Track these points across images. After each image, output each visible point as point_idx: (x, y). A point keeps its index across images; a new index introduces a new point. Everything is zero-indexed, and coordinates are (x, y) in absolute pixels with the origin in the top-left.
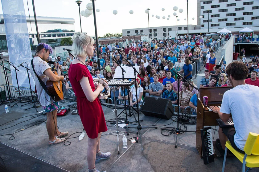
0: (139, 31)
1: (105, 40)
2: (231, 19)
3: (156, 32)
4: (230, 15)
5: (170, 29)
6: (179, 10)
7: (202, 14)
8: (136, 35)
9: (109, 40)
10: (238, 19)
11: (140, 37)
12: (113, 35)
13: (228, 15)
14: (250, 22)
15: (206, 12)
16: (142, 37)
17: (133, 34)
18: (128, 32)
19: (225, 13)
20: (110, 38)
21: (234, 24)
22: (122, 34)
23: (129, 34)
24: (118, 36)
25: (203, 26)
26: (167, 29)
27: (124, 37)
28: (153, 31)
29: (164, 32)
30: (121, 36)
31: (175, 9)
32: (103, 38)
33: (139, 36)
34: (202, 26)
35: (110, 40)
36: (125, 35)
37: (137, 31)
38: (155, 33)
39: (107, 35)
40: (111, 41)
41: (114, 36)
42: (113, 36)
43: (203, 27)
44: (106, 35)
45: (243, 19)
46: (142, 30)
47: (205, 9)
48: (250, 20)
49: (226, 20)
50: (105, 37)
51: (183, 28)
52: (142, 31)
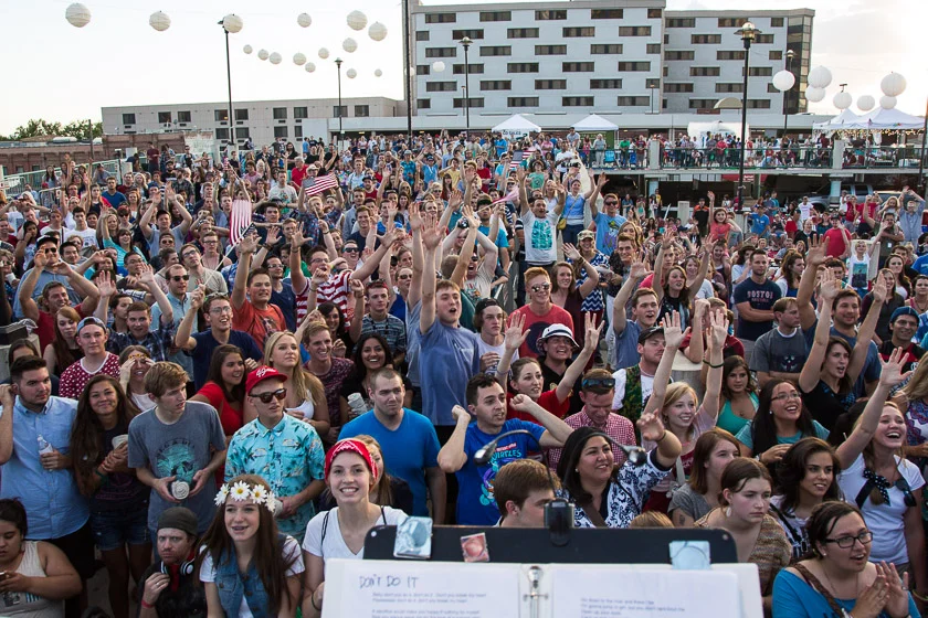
0: (174, 117)
1: (25, 152)
2: (523, 85)
3: (246, 124)
4: (519, 68)
5: (302, 112)
6: (371, 28)
7: (420, 58)
8: (162, 131)
9: (42, 151)
10: (547, 84)
11: (182, 139)
12: (61, 129)
13: (513, 68)
14: (586, 98)
15: (434, 51)
16: (189, 141)
17: (148, 127)
18: (129, 118)
19: (503, 61)
20: (48, 142)
21: (534, 102)
22: (99, 125)
23: (133, 128)
24: (82, 132)
25: (425, 104)
26: (290, 114)
27: (111, 139)
28: (231, 119)
29: (276, 123)
30: (97, 133)
31: (357, 22)
32: (12, 139)
33: (177, 137)
34: (421, 105)
35: (49, 151)
36: (116, 130)
37: (164, 117)
38: (241, 126)
39: (33, 127)
40: (54, 154)
41: (64, 134)
42: (59, 134)
43: (424, 107)
44: (26, 126)
45: (563, 84)
46: (189, 113)
47: (433, 43)
48: (586, 91)
49: (507, 85)
50: (23, 135)
51: (351, 110)
52: (185, 117)
